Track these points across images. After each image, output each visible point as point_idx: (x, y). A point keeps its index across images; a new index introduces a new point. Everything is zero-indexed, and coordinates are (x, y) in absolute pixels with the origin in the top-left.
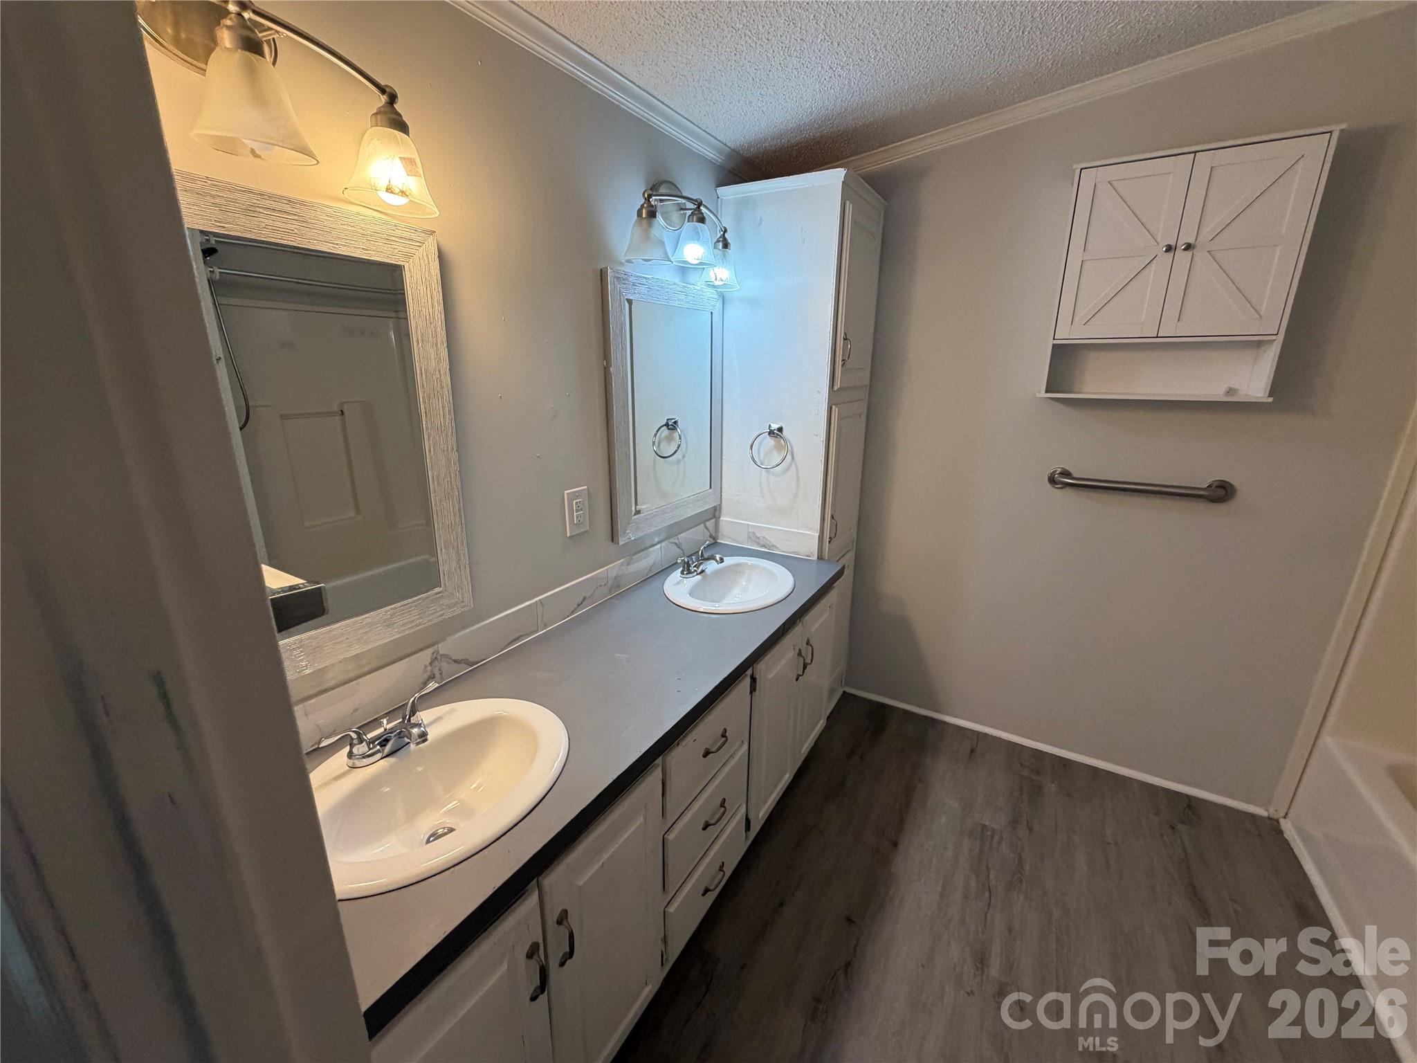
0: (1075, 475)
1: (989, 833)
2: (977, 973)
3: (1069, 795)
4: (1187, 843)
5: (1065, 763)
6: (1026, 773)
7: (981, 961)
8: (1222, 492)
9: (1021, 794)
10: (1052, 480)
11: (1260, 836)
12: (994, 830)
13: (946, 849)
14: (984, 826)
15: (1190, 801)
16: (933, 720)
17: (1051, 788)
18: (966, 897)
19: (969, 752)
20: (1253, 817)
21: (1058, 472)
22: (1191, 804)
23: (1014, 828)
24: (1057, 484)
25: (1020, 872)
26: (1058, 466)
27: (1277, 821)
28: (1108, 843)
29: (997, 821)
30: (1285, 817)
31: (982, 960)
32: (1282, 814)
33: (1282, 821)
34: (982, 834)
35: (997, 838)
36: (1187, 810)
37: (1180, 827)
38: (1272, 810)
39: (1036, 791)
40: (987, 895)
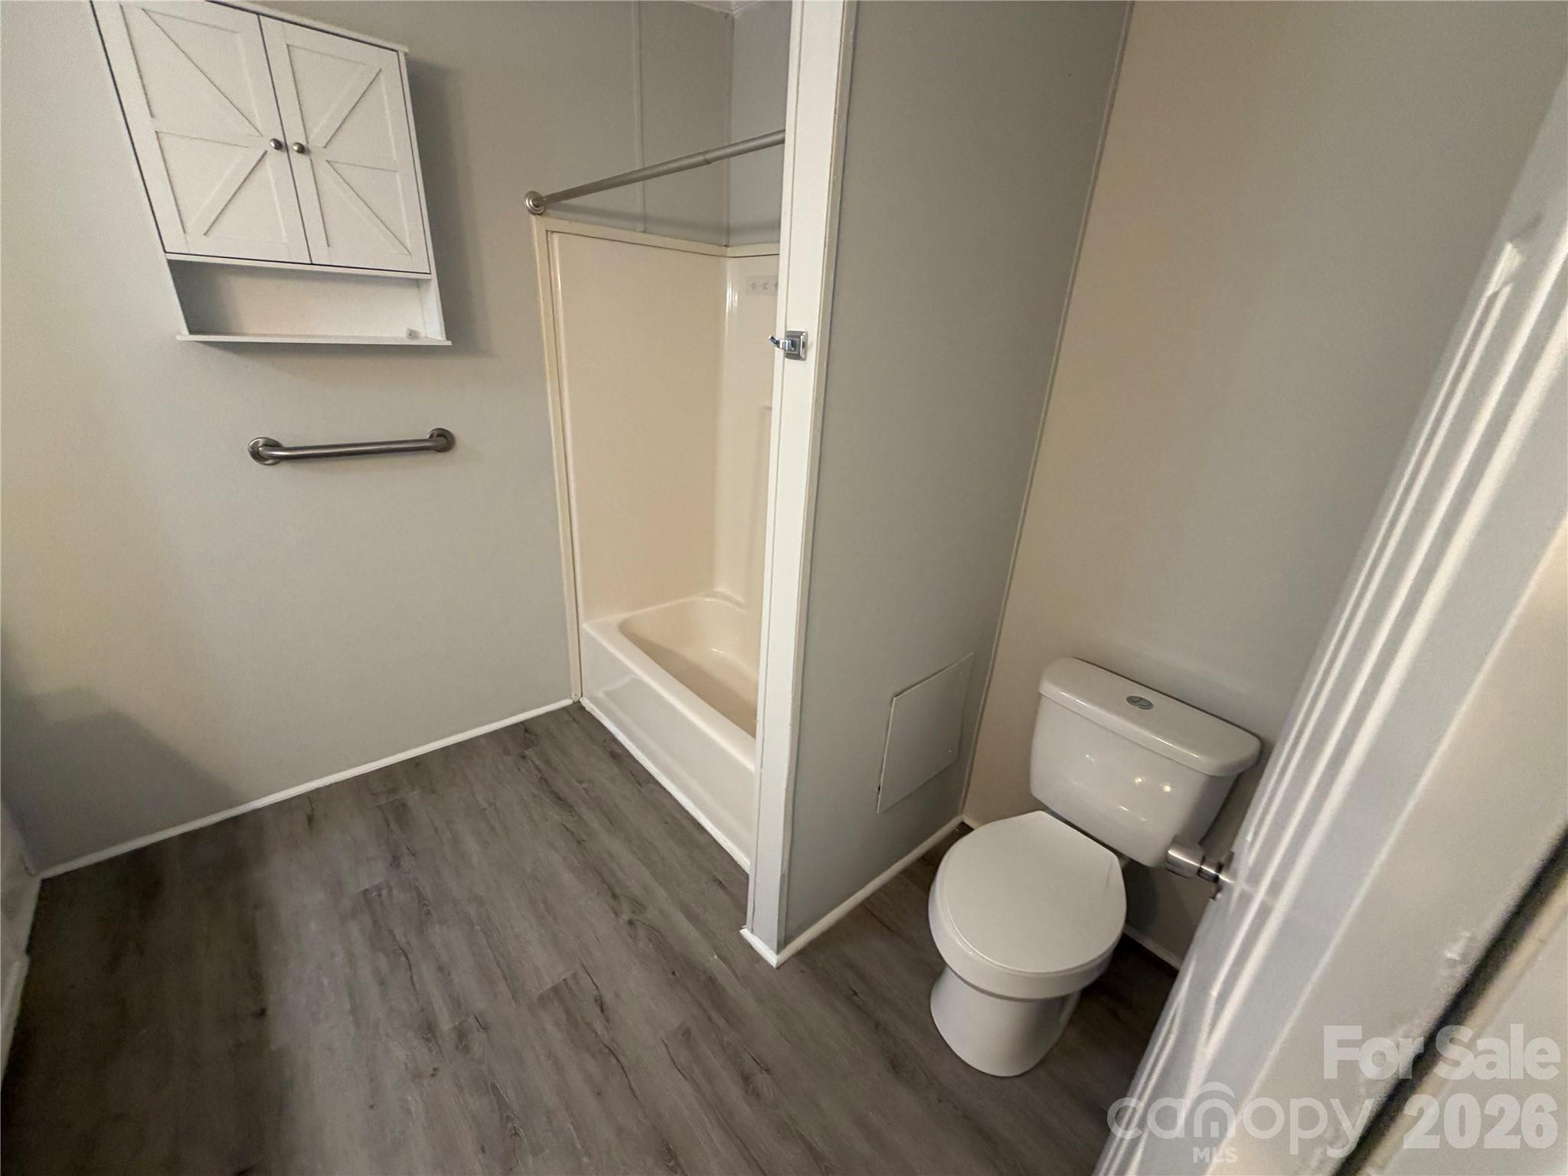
0: (285, 444)
1: (374, 894)
2: (430, 1045)
3: (433, 791)
4: (537, 762)
5: (416, 762)
6: (383, 801)
7: (429, 1030)
8: (442, 442)
9: (388, 825)
10: (256, 455)
11: (574, 720)
12: (378, 888)
13: (332, 955)
14: (365, 892)
15: (525, 726)
16: (235, 820)
17: (413, 797)
18: (382, 983)
19: (307, 823)
20: (565, 709)
21: (260, 445)
22: (524, 727)
23: (398, 866)
24: (267, 460)
25: (425, 904)
26: (257, 434)
27: (579, 702)
28: (485, 809)
29: (373, 874)
30: (582, 696)
31: (429, 1028)
32: (580, 695)
33: (581, 700)
34: (368, 900)
35: (384, 892)
36: (527, 735)
37: (527, 753)
38: (573, 696)
39: (401, 811)
40: (403, 959)
